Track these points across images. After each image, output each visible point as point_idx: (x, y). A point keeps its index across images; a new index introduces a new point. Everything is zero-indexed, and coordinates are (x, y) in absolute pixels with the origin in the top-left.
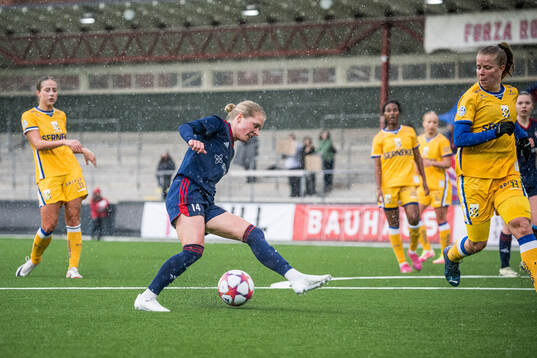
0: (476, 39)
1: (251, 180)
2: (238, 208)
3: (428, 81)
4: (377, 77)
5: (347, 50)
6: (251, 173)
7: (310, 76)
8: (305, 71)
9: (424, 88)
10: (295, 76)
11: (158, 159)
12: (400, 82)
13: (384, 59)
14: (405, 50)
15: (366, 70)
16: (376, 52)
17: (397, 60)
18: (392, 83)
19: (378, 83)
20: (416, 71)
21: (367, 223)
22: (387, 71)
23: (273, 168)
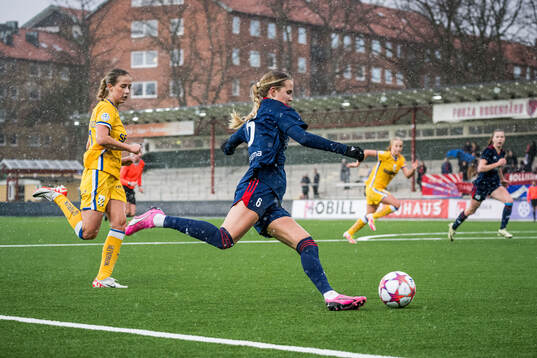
0: (459, 115)
1: (347, 188)
2: (340, 202)
3: (435, 137)
4: (410, 135)
5: (394, 123)
6: (347, 185)
7: (376, 135)
8: (373, 133)
9: (432, 141)
10: (369, 136)
11: (301, 179)
12: (421, 138)
13: (412, 126)
14: (423, 122)
15: (404, 132)
16: (409, 123)
17: (420, 127)
18: (417, 138)
19: (410, 139)
20: (429, 132)
21: (406, 209)
22: (415, 133)
23: (358, 182)
